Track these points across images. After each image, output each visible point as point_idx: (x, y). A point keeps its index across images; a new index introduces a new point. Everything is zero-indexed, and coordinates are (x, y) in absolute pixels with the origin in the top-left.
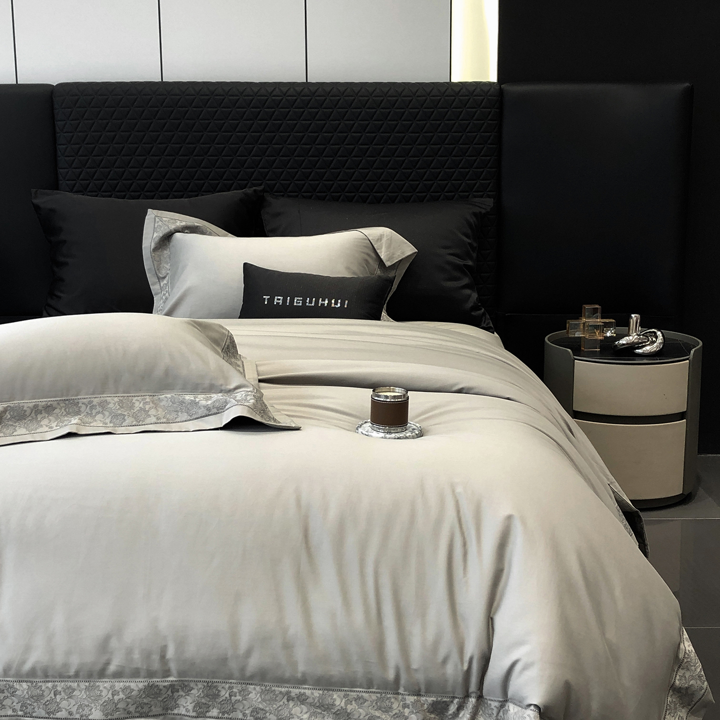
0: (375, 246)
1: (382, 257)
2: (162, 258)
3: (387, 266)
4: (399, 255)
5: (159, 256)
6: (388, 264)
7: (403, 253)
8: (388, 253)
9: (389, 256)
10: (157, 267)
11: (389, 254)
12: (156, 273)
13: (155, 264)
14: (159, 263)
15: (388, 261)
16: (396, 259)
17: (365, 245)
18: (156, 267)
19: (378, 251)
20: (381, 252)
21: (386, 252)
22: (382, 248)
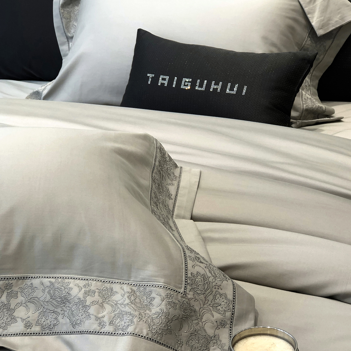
0: (306, 9)
1: (313, 24)
2: (72, 15)
3: (318, 36)
4: (337, 21)
5: (69, 13)
6: (320, 32)
7: (342, 18)
8: (323, 18)
9: (322, 23)
10: (66, 25)
11: (323, 20)
12: (65, 32)
13: (63, 21)
14: (68, 20)
15: (321, 28)
16: (333, 26)
17: (292, 7)
18: (64, 25)
19: (309, 16)
20: (313, 17)
21: (321, 17)
22: (314, 12)
